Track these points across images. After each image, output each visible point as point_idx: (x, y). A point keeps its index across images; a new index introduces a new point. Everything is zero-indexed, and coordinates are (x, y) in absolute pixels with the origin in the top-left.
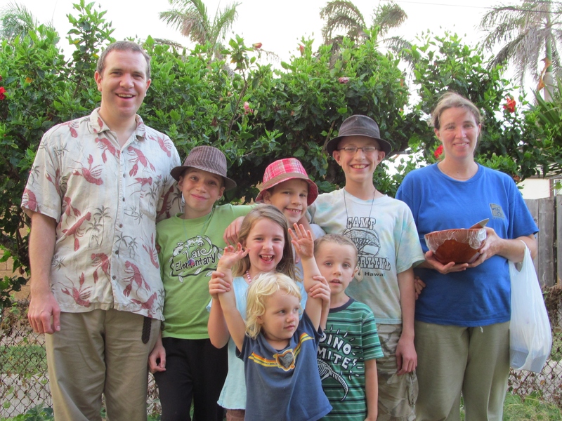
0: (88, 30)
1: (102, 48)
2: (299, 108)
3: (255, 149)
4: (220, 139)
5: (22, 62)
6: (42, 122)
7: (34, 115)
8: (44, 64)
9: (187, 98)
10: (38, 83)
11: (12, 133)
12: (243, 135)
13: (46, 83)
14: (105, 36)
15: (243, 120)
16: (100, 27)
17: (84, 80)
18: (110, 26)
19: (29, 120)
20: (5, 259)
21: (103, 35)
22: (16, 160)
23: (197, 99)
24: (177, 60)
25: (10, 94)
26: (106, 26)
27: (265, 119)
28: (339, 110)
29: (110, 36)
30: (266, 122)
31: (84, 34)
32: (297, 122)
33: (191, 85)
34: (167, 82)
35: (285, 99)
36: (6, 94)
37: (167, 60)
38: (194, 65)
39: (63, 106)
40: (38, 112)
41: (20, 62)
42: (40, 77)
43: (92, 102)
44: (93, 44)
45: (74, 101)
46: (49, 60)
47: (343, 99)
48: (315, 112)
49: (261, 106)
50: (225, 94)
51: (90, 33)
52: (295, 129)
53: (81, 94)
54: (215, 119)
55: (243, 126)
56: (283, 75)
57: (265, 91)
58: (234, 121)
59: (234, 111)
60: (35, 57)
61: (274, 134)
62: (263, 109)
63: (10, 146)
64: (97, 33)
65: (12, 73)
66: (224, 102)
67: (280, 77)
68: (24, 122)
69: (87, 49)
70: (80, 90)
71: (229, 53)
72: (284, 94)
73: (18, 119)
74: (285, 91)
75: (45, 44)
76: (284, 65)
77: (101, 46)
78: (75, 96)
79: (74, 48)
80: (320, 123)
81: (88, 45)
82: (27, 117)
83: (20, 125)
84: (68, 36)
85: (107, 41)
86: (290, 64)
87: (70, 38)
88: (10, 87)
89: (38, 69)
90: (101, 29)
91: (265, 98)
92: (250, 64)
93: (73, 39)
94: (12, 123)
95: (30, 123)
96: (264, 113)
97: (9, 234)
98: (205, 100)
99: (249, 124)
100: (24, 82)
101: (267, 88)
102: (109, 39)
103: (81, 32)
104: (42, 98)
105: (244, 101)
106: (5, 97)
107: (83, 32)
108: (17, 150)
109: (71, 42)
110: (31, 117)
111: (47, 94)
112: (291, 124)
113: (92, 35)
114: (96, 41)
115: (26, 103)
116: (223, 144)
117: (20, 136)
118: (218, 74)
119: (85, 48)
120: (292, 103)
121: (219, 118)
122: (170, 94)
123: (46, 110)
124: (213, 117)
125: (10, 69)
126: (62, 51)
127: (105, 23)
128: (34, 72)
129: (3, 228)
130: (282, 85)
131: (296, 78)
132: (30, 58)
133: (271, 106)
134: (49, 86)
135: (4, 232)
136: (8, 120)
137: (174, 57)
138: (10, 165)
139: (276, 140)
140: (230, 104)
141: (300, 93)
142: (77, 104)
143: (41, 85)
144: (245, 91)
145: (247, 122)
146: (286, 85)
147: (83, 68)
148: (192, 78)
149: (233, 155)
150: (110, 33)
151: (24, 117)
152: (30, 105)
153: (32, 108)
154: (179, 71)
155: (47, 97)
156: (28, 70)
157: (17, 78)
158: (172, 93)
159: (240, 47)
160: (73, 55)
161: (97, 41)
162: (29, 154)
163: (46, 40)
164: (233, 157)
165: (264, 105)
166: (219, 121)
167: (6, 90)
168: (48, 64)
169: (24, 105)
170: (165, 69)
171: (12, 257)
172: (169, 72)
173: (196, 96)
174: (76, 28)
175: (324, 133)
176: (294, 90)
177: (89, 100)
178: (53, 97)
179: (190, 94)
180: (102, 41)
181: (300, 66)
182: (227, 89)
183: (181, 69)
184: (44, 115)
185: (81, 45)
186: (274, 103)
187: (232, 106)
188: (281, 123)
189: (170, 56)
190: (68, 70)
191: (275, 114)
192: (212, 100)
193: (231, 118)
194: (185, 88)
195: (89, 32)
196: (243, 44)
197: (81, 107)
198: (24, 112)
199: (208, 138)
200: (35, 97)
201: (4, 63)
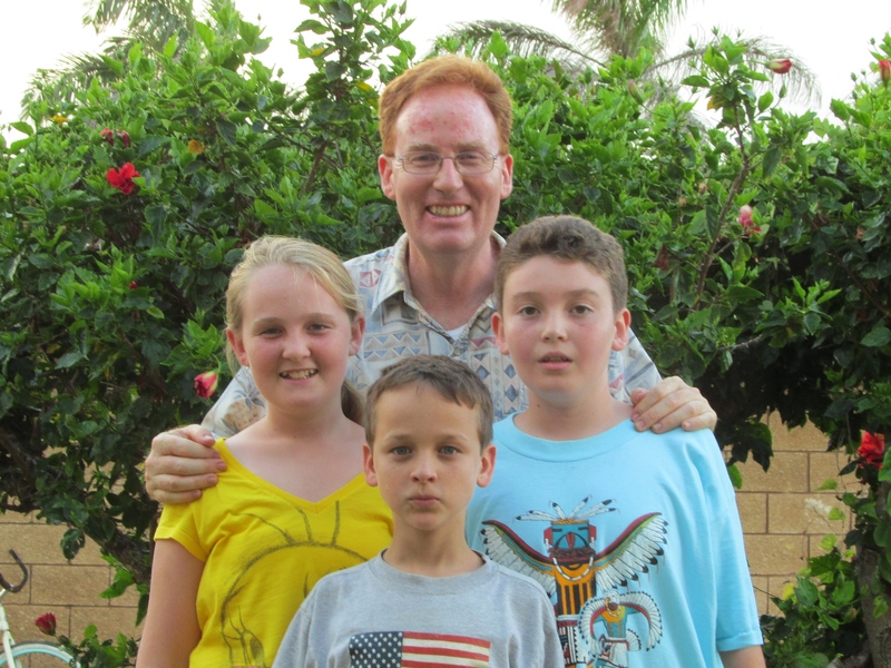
0: (347, 21)
1: (381, 68)
2: (878, 221)
3: (767, 329)
4: (675, 302)
5: (179, 102)
6: (225, 251)
7: (205, 233)
8: (234, 107)
9: (592, 195)
10: (219, 155)
11: (150, 280)
12: (736, 291)
13: (236, 153)
14: (389, 36)
15: (735, 254)
16: (377, 13)
17: (331, 146)
18: (402, 11)
19: (192, 247)
20: (117, 590)
21: (383, 36)
22: (158, 347)
23: (617, 199)
24: (566, 94)
25: (148, 182)
26: (391, 12)
27: (787, 247)
29: (402, 36)
30: (789, 256)
31: (335, 32)
32: (873, 257)
33: (602, 162)
34: (543, 155)
35: (840, 196)
36: (139, 181)
37: (540, 95)
38: (611, 112)
39: (276, 213)
40: (215, 228)
41: (175, 101)
42: (225, 140)
43: (349, 204)
44: (358, 57)
45: (306, 200)
46: (247, 98)
49: (778, 213)
50: (690, 187)
51: (352, 30)
52: (866, 275)
53: (325, 183)
54: (665, 250)
55: (738, 270)
56: (833, 133)
57: (791, 176)
58: (714, 257)
59: (714, 229)
60: (214, 89)
61: (814, 291)
62: (782, 223)
63: (143, 313)
64: (368, 29)
65: (153, 127)
66: (689, 207)
67: (826, 139)
68: (182, 251)
69: (344, 70)
70: (323, 174)
71: (704, 84)
72: (839, 183)
73: (164, 243)
74: (840, 175)
75: (234, 55)
76: (838, 109)
77: (378, 63)
78: (311, 189)
79: (310, 68)
81: (343, 60)
82: (187, 238)
83: (170, 261)
84: (296, 37)
85: (393, 51)
86: (852, 107)
87: (300, 42)
88: (148, 163)
89: (221, 120)
90: (379, 19)
91: (789, 192)
92: (757, 111)
93: (309, 45)
94: (150, 253)
95: (193, 255)
96: (787, 232)
97: (133, 531)
98: (638, 201)
99: (751, 264)
100: (180, 148)
101: (794, 168)
102: (400, 45)
103: (330, 28)
104: (229, 192)
105: (740, 205)
106: (138, 188)
107: (334, 27)
108: (162, 323)
109: (304, 53)
110: (198, 239)
111: (240, 181)
112: (856, 261)
113: (357, 35)
114: (365, 48)
115: (185, 203)
116: (683, 315)
117: (170, 286)
118: (675, 134)
119: (339, 68)
120: (860, 206)
121: (676, 249)
122: (550, 186)
123: (236, 222)
124: (659, 245)
125: (150, 116)
126: (280, 73)
127: (389, 5)
128: (211, 127)
129: (120, 517)
130: (831, 159)
131: (869, 144)
132: (204, 91)
133: (806, 215)
134: (244, 162)
135: (121, 527)
136: (140, 244)
137: (558, 86)
138: (143, 360)
139: (823, 306)
140: (703, 213)
141: (881, 183)
142: (311, 207)
143: (227, 160)
144: (743, 179)
145: (746, 259)
146: (843, 162)
147: (332, 117)
148: (605, 143)
149: (709, 342)
150: (402, 30)
151: (181, 239)
152: (197, 210)
153: (202, 216)
154: (569, 123)
155: (240, 190)
156: (196, 121)
157: (166, 139)
158: (556, 181)
159: (732, 69)
160: (308, 84)
161: (369, 50)
162: (192, 334)
163: (237, 45)
164: (707, 348)
165: (787, 212)
166: (674, 256)
167: (141, 169)
168: (241, 106)
169: (182, 210)
170: (537, 122)
171: (134, 586)
172: (546, 128)
173: (615, 190)
174: (316, 17)
176: (865, 175)
177: (344, 199)
178: (256, 189)
179: (600, 185)
180: (379, 51)
181: (880, 113)
182: (696, 174)
183: (575, 119)
184: (231, 233)
185: (328, 59)
186: (813, 208)
187: (709, 218)
188: (831, 259)
189: (548, 85)
190: (293, 121)
191: (813, 234)
192: (654, 198)
193: (705, 248)
194: (589, 169)
195: (349, 26)
196: (740, 61)
197: (322, 217)
198: (182, 227)
199: (645, 298)
200: (211, 190)
201: (134, 103)
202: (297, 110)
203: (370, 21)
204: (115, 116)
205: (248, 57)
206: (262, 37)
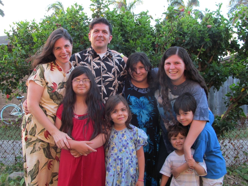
0: (99, 4)
2: (188, 39)
5: (70, 19)
6: (79, 45)
7: (75, 42)
8: (79, 19)
9: (142, 34)
10: (77, 28)
13: (80, 28)
16: (104, 2)
21: (105, 6)
28: (206, 40)
31: (97, 6)
32: (186, 45)
33: (144, 29)
40: (77, 41)
42: (78, 25)
44: (101, 10)
47: (207, 35)
48: (195, 41)
60: (76, 16)
64: (102, 5)
65: (65, 23)
69: (99, 13)
72: (182, 33)
75: (78, 11)
77: (105, 11)
79: (92, 13)
80: (197, 45)
81: (99, 11)
87: (91, 7)
89: (77, 22)
93: (92, 8)
102: (108, 8)
104: (79, 35)
109: (91, 10)
112: (183, 45)
113: (100, 6)
114: (102, 8)
118: (158, 24)
119: (97, 12)
120: (184, 36)
123: (80, 40)
125: (64, 21)
126: (86, 14)
131: (187, 26)
132: (74, 17)
141: (189, 32)
150: (108, 5)
153: (74, 39)
155: (81, 34)
156: (73, 22)
160: (92, 15)
163: (78, 9)
174: (93, 3)
175: (198, 50)
176: (186, 31)
178: (84, 34)
184: (80, 42)
185: (95, 11)
189: (132, 16)
190: (89, 22)
193: (164, 44)
194: (142, 30)
199: (152, 52)
200: (76, 34)
201: (61, 19)
202: (90, 20)
203: (103, 4)
204: (58, 21)
205: (80, 11)
206: (82, 8)
